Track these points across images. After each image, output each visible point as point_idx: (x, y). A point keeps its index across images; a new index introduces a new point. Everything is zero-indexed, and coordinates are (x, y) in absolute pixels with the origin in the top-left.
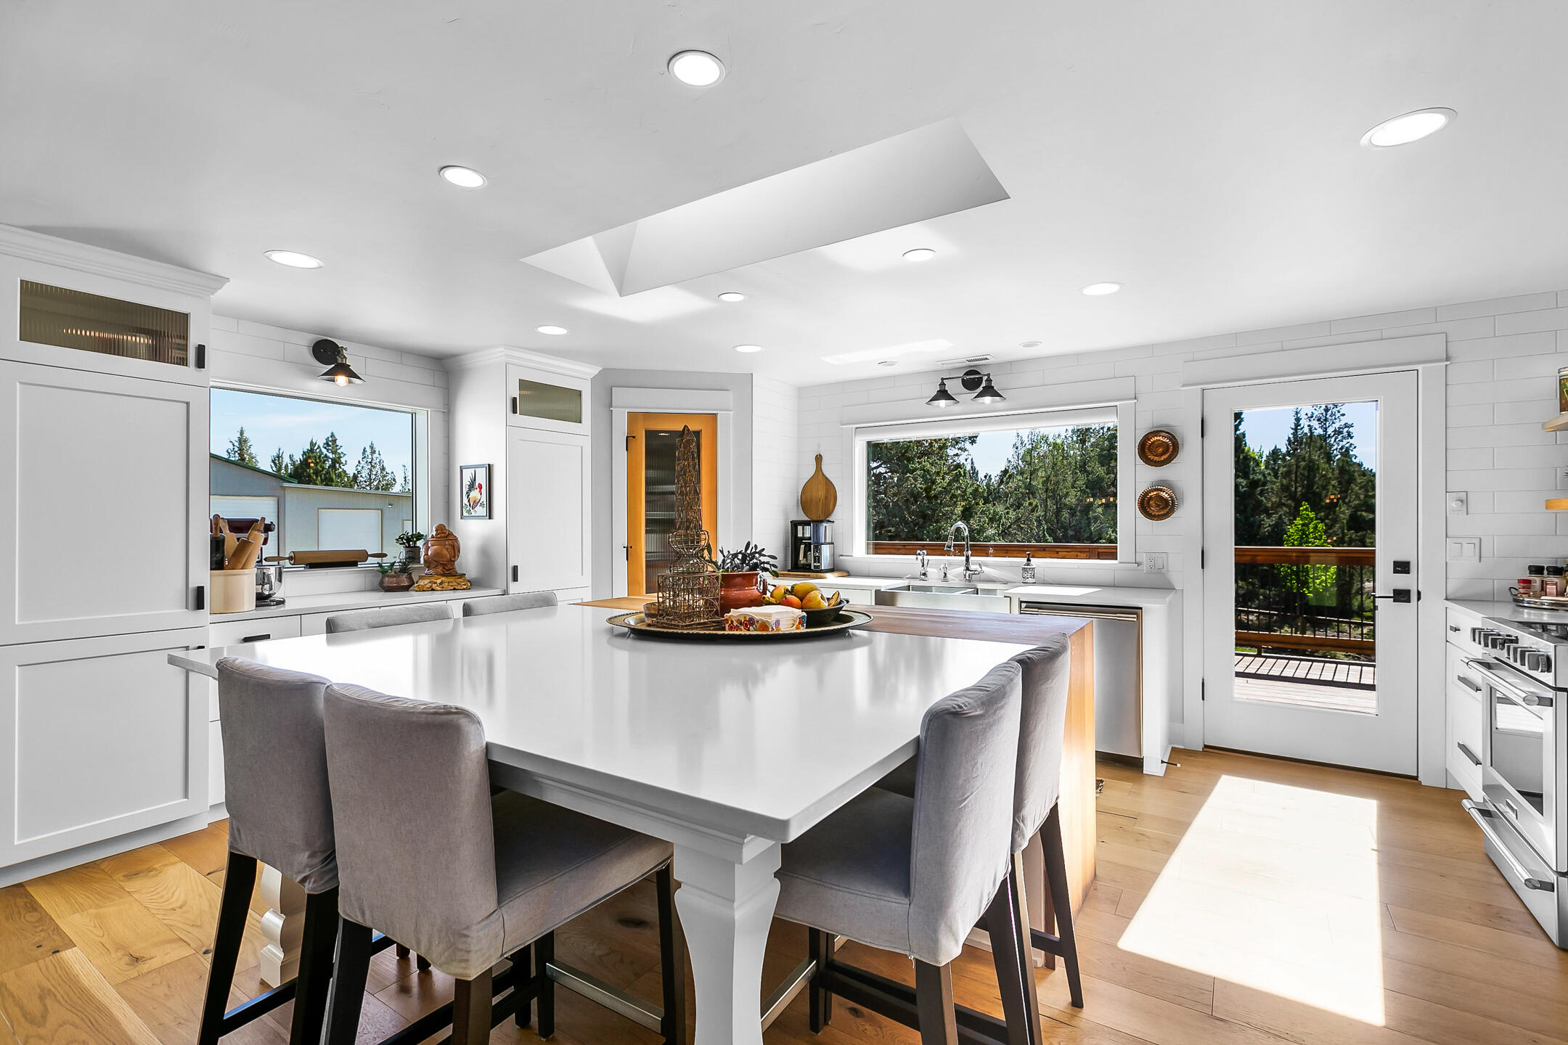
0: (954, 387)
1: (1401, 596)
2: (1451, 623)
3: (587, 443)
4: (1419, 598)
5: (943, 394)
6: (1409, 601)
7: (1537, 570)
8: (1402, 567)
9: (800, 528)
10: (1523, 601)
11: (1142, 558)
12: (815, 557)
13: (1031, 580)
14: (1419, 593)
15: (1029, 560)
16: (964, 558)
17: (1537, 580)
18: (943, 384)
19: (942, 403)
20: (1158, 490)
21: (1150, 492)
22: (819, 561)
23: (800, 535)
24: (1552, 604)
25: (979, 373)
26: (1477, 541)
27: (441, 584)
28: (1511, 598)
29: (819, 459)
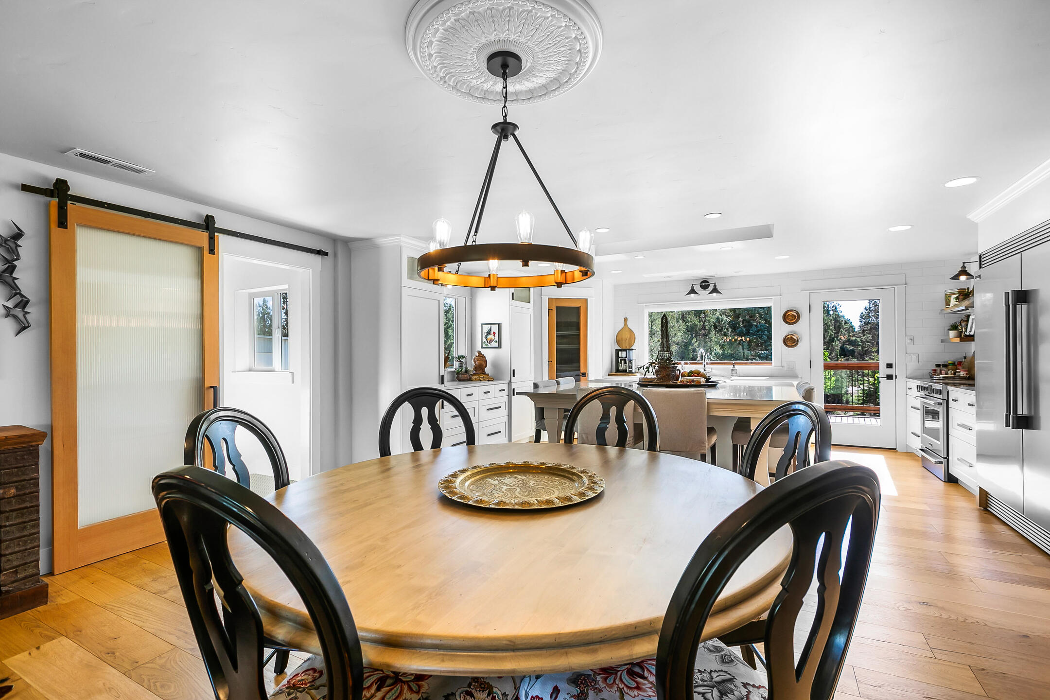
0: (697, 288)
1: (889, 377)
2: (908, 387)
3: (532, 312)
4: (896, 378)
5: (693, 291)
6: (892, 379)
7: (938, 366)
8: (889, 366)
9: (620, 353)
10: (933, 377)
11: (785, 364)
12: (629, 366)
13: (735, 375)
14: (896, 376)
15: (734, 366)
16: (703, 366)
17: (938, 369)
18: (692, 287)
19: (692, 295)
20: (791, 335)
21: (789, 335)
22: (631, 368)
23: (620, 356)
24: (943, 378)
25: (709, 283)
26: (917, 355)
27: (483, 378)
28: (929, 377)
29: (626, 319)
